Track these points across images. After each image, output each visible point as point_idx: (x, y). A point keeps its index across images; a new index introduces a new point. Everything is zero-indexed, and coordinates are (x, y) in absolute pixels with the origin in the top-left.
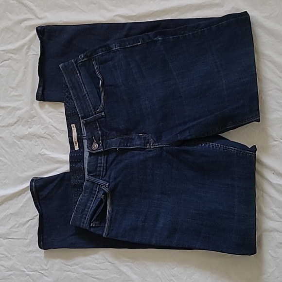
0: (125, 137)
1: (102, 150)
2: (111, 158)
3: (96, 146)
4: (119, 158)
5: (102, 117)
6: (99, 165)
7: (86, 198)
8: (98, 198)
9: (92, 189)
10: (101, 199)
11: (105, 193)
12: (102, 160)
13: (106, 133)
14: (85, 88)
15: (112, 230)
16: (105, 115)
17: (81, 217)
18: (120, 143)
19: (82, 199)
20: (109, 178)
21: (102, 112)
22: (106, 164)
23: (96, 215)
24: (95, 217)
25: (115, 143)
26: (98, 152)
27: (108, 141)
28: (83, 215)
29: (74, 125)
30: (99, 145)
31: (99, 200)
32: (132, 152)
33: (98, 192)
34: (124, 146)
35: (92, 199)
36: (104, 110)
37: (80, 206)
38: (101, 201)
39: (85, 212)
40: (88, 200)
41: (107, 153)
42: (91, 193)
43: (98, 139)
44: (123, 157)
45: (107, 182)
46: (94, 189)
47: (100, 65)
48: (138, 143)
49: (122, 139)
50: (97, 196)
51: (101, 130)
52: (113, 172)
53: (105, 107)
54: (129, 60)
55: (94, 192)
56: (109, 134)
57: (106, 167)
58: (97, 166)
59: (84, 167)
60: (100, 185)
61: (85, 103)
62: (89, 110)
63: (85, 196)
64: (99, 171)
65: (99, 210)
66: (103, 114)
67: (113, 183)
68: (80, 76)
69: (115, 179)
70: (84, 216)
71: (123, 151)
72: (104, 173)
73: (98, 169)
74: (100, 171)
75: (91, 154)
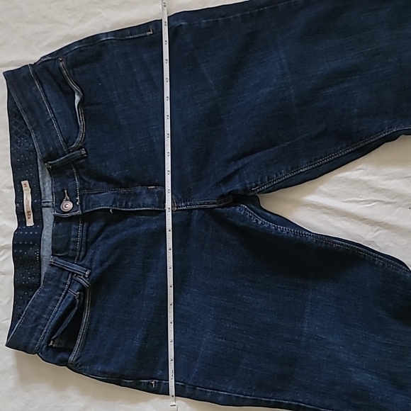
0: (122, 191)
1: (79, 212)
2: (95, 228)
3: (68, 205)
4: (112, 228)
5: (82, 157)
6: (72, 239)
7: (46, 295)
8: (69, 297)
9: (59, 281)
10: (74, 299)
11: (83, 289)
12: (78, 230)
13: (89, 184)
14: (51, 108)
15: (88, 350)
16: (87, 154)
17: (33, 329)
18: (114, 200)
19: (38, 297)
20: (91, 261)
21: (81, 148)
22: (87, 238)
23: (62, 328)
24: (59, 331)
25: (104, 199)
26: (72, 216)
27: (93, 196)
28: (37, 326)
29: (27, 182)
30: (74, 204)
31: (70, 299)
32: (137, 217)
33: (69, 286)
34: (121, 206)
35: (57, 297)
36: (85, 144)
37: (34, 310)
38: (73, 304)
39: (43, 322)
40: (50, 299)
41: (88, 218)
42: (57, 287)
43: (73, 194)
44: (119, 225)
45: (88, 268)
46: (63, 280)
47: (75, 69)
48: (149, 201)
49: (118, 194)
50: (67, 292)
51: (81, 179)
52: (98, 252)
53: (87, 139)
54: (131, 59)
55: (62, 286)
56: (94, 185)
57: (87, 242)
58: (69, 241)
59: (39, 256)
60: (73, 273)
61: (50, 134)
62: (57, 145)
63: (44, 292)
64: (73, 250)
65: (68, 320)
66: (84, 152)
67: (98, 271)
68: (40, 89)
69: (102, 262)
70: (39, 327)
71: (120, 216)
72: (82, 253)
73: (71, 247)
74: (75, 250)
75: (57, 219)
